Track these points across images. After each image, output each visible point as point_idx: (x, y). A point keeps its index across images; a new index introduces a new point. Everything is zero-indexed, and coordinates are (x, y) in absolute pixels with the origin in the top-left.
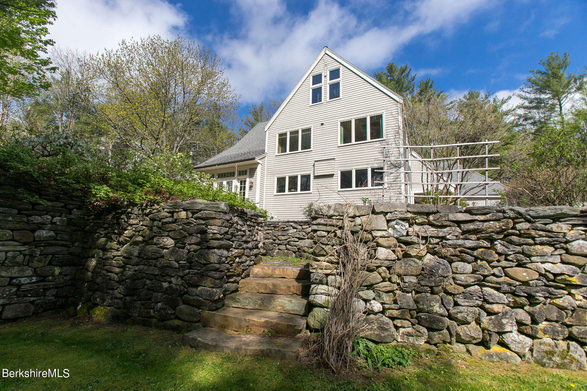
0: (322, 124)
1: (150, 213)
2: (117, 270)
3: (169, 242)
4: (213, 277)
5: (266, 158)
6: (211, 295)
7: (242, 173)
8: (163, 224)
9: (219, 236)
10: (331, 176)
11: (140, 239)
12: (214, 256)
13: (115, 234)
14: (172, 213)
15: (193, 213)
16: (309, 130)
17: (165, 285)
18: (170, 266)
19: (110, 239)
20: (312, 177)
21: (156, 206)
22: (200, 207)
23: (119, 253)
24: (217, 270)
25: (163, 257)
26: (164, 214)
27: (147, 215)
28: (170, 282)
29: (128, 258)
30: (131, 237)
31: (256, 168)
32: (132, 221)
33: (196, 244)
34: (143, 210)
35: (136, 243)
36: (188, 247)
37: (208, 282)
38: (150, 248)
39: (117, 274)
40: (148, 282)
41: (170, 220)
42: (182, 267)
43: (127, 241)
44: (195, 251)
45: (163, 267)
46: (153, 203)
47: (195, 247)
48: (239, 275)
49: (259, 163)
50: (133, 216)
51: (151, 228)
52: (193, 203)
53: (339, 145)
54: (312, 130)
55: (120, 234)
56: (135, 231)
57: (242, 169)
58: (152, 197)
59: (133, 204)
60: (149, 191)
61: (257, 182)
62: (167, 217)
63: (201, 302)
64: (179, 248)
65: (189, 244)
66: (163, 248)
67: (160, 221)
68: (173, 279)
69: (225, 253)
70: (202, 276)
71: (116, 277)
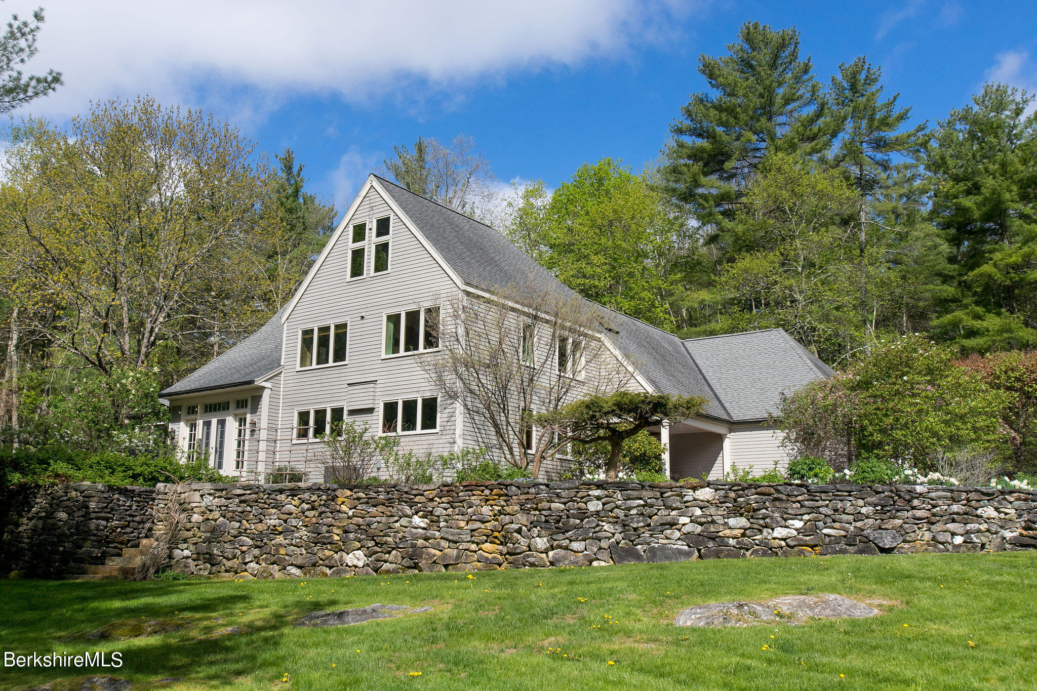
0: (362, 317)
1: (51, 493)
2: (27, 540)
3: (63, 515)
4: (91, 540)
5: (282, 375)
6: (90, 553)
7: (242, 404)
8: (61, 501)
9: (96, 510)
10: (370, 410)
11: (44, 514)
12: (93, 524)
13: (25, 511)
14: (66, 493)
15: (81, 493)
16: (344, 326)
17: (61, 549)
18: (65, 535)
19: (22, 517)
20: (345, 413)
21: (56, 487)
22: (85, 488)
23: (28, 527)
24: (95, 535)
25: (59, 528)
26: (61, 493)
27: (49, 495)
28: (65, 547)
29: (34, 530)
30: (37, 514)
31: (261, 396)
32: (38, 500)
33: (82, 516)
34: (46, 491)
35: (41, 518)
36: (77, 519)
37: (88, 543)
38: (50, 521)
39: (27, 544)
40: (49, 548)
41: (65, 498)
42: (72, 534)
43: (34, 517)
44: (81, 522)
45: (59, 536)
46: (54, 484)
47: (81, 519)
48: (121, 543)
49: (264, 388)
50: (39, 496)
51: (51, 505)
52: (80, 485)
53: (384, 356)
54: (349, 327)
55: (29, 511)
56: (40, 508)
57: (241, 397)
58: (52, 481)
59: (38, 486)
60: (50, 476)
61: (262, 421)
62: (63, 496)
63: (83, 558)
64: (71, 520)
65: (78, 517)
66: (60, 521)
67: (58, 499)
68: (66, 544)
69: (104, 523)
70: (85, 539)
71: (26, 547)
